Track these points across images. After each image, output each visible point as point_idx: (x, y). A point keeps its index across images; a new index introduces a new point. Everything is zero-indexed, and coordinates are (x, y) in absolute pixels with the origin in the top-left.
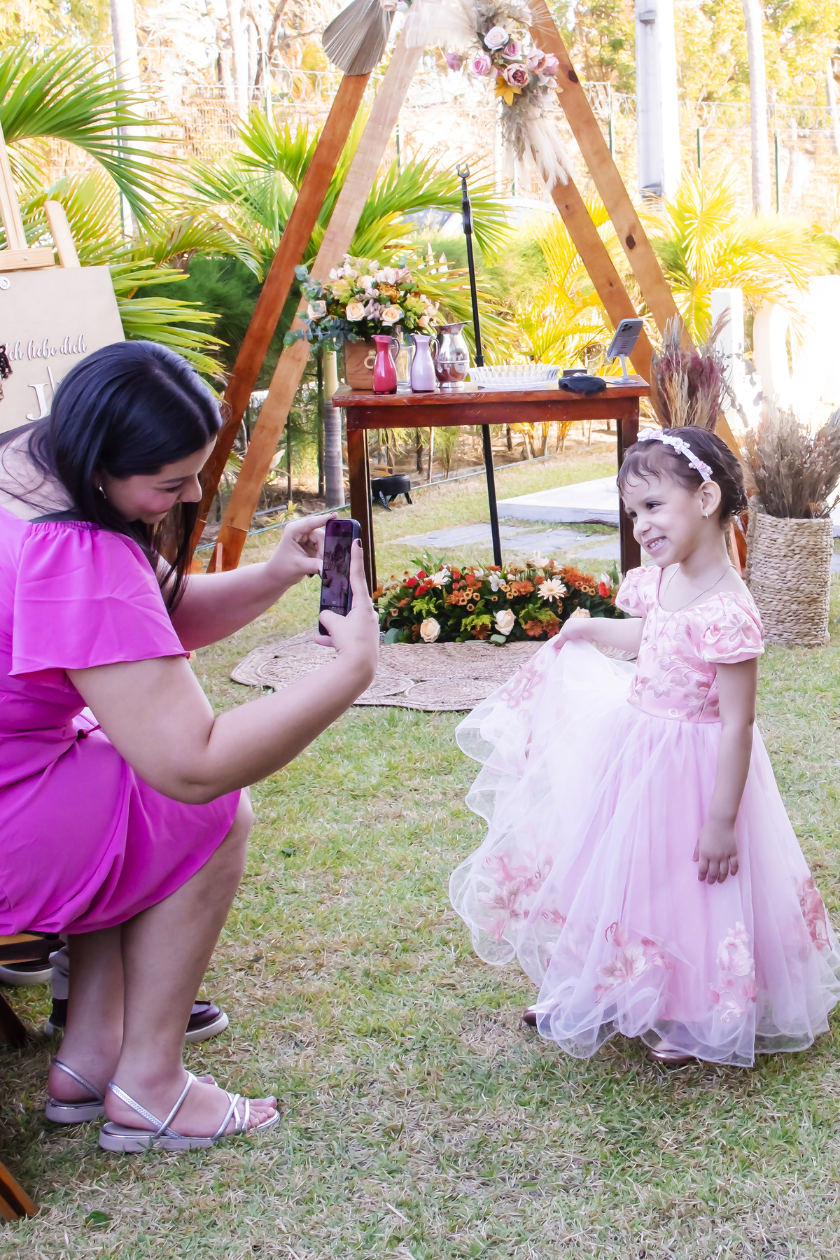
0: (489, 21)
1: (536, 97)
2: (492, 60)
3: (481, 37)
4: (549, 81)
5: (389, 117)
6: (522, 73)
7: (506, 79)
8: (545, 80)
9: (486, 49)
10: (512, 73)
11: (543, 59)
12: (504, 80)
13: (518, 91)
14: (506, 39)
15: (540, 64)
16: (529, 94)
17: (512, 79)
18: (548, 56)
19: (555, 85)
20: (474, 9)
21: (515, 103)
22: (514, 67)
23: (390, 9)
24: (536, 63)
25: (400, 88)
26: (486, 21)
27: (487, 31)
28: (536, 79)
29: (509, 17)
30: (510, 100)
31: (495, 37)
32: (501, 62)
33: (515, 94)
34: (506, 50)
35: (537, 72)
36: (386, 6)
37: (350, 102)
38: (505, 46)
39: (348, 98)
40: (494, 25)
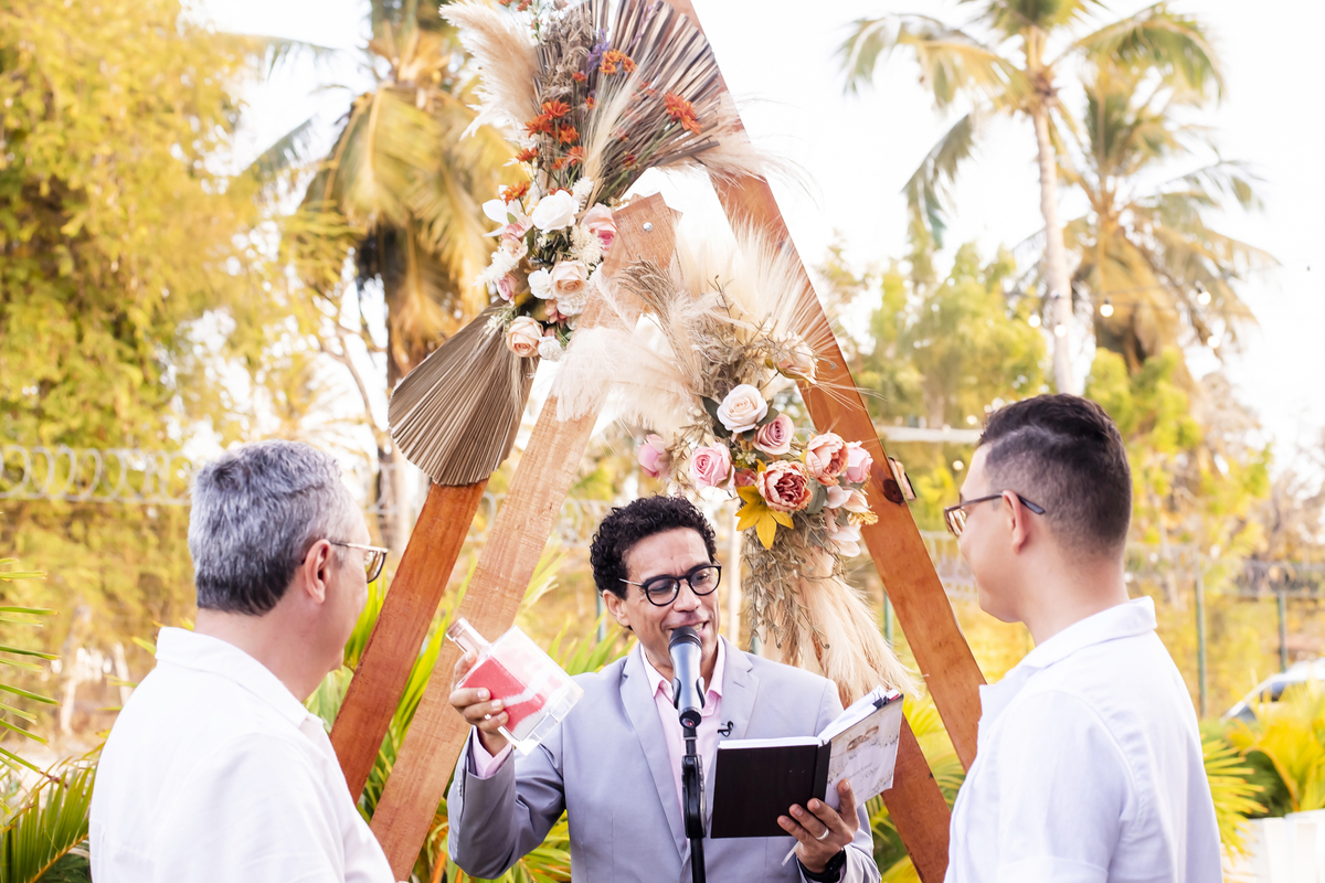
0: (729, 374)
1: (824, 535)
2: (733, 455)
3: (710, 406)
4: (852, 500)
5: (516, 569)
6: (798, 481)
7: (762, 491)
8: (842, 498)
9: (720, 431)
10: (774, 480)
11: (842, 452)
12: (756, 494)
13: (787, 522)
14: (762, 409)
15: (836, 462)
16: (810, 527)
17: (775, 494)
18: (850, 445)
19: (862, 507)
20: (695, 347)
21: (778, 545)
22: (780, 469)
23: (524, 353)
24: (826, 460)
25: (541, 511)
26: (721, 374)
27: (723, 394)
28: (823, 493)
29: (769, 365)
30: (768, 537)
31: (739, 407)
32: (751, 458)
33: (779, 526)
34: (762, 434)
35: (828, 479)
36: (518, 346)
37: (442, 541)
38: (760, 424)
39: (439, 531)
40: (737, 382)
